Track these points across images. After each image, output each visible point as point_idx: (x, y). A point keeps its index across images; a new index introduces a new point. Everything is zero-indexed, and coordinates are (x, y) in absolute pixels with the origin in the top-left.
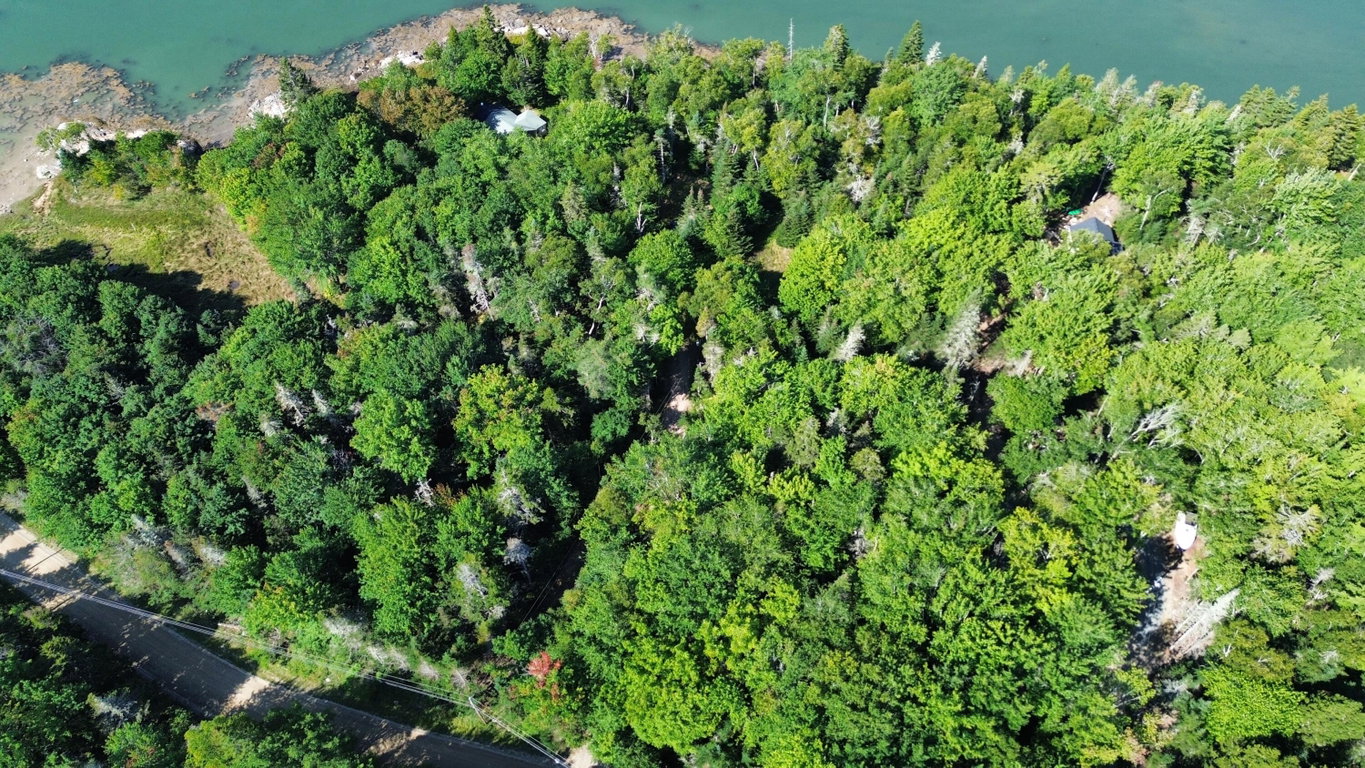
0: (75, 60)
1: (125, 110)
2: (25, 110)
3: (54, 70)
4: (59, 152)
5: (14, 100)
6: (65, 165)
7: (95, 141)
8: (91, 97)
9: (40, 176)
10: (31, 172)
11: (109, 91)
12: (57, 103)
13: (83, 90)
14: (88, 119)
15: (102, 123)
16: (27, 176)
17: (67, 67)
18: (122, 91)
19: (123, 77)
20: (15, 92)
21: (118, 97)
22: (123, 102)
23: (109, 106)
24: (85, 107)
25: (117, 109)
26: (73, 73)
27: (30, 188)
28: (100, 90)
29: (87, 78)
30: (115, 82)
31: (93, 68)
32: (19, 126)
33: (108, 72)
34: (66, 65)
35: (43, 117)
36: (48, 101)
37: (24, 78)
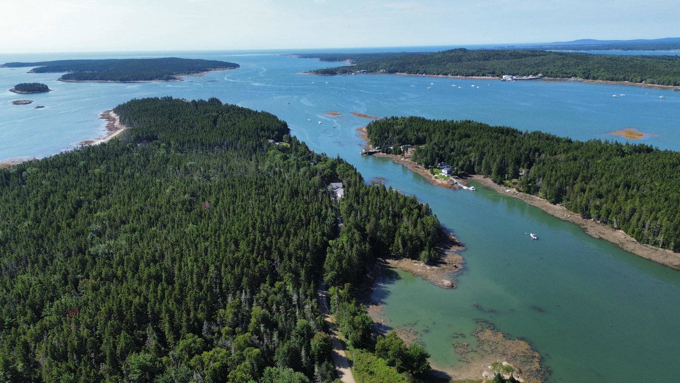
0: (527, 342)
1: (533, 373)
2: (496, 348)
3: (517, 341)
4: (497, 373)
5: (495, 342)
6: (495, 379)
7: (513, 379)
8: (523, 359)
9: (483, 375)
10: (481, 372)
11: (532, 361)
12: (509, 353)
13: (522, 355)
14: (516, 367)
15: (520, 372)
16: (479, 372)
17: (522, 343)
18: (537, 365)
19: (541, 360)
20: (498, 339)
21: (534, 366)
22: (534, 369)
23: (528, 367)
24: (518, 361)
25: (530, 371)
26: (523, 346)
27: (477, 377)
28: (528, 359)
29: (527, 351)
30: (537, 360)
31: (532, 349)
32: (490, 352)
33: (537, 355)
34: (522, 342)
35: (501, 355)
36: (507, 350)
37: (504, 336)
